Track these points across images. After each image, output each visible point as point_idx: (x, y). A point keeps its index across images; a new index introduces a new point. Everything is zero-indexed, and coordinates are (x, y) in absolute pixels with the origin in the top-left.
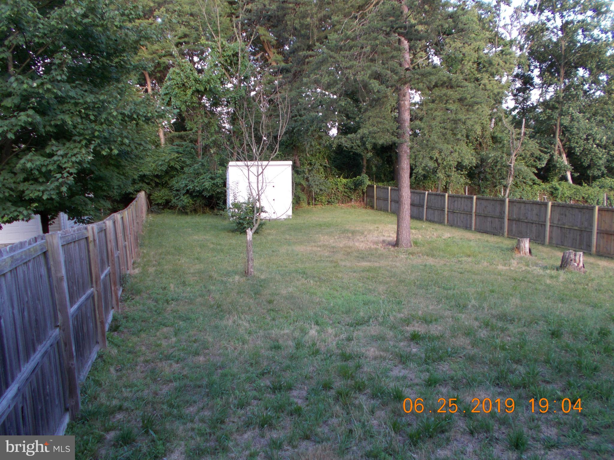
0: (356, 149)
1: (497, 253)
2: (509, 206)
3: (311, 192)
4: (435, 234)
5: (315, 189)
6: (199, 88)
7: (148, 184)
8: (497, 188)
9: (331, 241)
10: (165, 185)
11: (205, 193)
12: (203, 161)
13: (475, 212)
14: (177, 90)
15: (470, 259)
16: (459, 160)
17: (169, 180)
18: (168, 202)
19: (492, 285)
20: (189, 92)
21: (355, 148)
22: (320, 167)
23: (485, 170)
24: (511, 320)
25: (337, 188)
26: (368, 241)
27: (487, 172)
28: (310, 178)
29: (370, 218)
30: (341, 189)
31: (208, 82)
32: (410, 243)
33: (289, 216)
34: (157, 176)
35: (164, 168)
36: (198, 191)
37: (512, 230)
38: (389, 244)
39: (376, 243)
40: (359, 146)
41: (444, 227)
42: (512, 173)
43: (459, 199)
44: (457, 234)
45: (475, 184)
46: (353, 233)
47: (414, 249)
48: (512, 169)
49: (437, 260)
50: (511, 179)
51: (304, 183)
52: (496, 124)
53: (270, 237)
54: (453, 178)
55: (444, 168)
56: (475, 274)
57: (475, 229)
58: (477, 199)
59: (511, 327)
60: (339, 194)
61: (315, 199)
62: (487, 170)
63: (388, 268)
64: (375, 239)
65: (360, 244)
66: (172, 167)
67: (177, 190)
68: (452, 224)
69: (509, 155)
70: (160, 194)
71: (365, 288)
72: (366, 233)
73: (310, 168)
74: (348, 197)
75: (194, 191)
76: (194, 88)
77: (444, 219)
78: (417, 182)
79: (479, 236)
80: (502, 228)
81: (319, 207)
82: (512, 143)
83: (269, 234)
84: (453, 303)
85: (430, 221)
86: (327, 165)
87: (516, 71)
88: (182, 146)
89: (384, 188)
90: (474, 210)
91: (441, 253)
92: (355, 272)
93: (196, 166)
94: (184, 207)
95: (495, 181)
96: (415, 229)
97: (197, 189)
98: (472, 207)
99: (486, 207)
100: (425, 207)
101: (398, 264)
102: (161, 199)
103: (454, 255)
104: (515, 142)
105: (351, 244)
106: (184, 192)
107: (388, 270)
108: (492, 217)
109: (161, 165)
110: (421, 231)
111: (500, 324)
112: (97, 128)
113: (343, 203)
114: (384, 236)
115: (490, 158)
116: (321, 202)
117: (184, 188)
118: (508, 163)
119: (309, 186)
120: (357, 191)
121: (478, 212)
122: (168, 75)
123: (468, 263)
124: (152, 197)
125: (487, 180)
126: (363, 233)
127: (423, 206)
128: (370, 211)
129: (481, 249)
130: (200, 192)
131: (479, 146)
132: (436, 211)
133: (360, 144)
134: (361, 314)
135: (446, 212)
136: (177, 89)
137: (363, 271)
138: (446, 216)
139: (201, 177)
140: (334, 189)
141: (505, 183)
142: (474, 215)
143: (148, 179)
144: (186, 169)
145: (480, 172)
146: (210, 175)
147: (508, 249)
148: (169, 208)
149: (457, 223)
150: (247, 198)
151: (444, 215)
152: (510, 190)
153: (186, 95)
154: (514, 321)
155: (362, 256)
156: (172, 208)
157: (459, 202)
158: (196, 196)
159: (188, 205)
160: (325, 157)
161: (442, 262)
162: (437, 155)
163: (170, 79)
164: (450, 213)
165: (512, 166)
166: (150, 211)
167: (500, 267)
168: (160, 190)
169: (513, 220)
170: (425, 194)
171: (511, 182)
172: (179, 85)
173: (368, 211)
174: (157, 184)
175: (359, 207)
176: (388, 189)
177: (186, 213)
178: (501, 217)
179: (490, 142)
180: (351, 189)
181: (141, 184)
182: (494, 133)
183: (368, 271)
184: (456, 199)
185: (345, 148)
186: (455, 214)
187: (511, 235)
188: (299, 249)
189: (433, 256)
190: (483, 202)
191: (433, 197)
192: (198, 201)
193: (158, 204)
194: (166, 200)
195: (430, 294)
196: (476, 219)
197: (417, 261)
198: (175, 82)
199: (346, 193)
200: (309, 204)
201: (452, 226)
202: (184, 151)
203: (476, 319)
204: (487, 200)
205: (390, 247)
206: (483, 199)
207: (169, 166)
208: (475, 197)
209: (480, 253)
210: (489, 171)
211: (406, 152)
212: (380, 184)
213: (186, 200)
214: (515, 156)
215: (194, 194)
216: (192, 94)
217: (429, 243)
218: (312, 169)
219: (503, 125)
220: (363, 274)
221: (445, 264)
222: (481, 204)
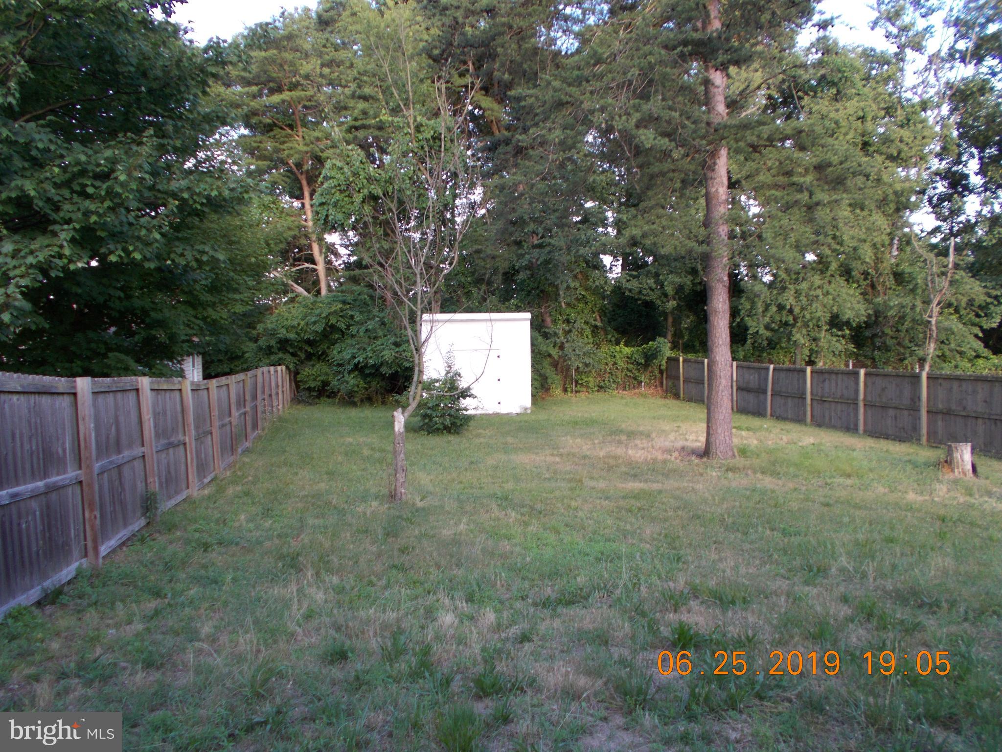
0: (648, 295)
1: (905, 471)
2: (928, 387)
3: (568, 369)
4: (784, 438)
5: (576, 363)
6: (375, 192)
7: (294, 355)
8: (906, 362)
9: (584, 446)
10: (322, 357)
11: (384, 370)
12: (381, 315)
13: (864, 399)
14: (338, 196)
15: (849, 482)
16: (835, 309)
17: (328, 348)
18: (325, 384)
19: (892, 528)
20: (358, 198)
21: (645, 292)
22: (585, 327)
23: (883, 332)
24: (931, 605)
25: (615, 363)
26: (653, 447)
27: (887, 335)
28: (566, 345)
29: (670, 413)
30: (621, 364)
31: (390, 181)
32: (732, 450)
33: (526, 409)
34: (309, 342)
35: (319, 328)
36: (373, 366)
37: (936, 433)
38: (693, 452)
39: (669, 451)
40: (651, 289)
41: (804, 428)
42: (934, 335)
43: (834, 376)
44: (829, 439)
45: (865, 356)
46: (631, 435)
47: (740, 462)
48: (934, 328)
49: (780, 482)
50: (932, 345)
51: (554, 352)
52: (900, 249)
53: (477, 441)
54: (823, 343)
55: (806, 325)
56: (857, 507)
57: (865, 431)
58: (866, 374)
59: (932, 622)
60: (619, 373)
61: (577, 382)
62: (888, 331)
63: (678, 492)
64: (668, 444)
65: (637, 453)
66: (333, 327)
67: (339, 365)
68: (819, 423)
69: (927, 302)
70: (312, 372)
71: (618, 529)
72: (654, 435)
73: (567, 328)
74: (635, 379)
75: (366, 366)
76: (366, 191)
77: (805, 414)
78: (757, 353)
79: (870, 442)
80: (916, 428)
81: (582, 395)
82: (933, 282)
83: (478, 436)
84: (798, 562)
85: (779, 417)
86: (599, 324)
87: (936, 164)
88: (352, 292)
89: (696, 362)
90: (861, 396)
91: (792, 469)
92: (607, 498)
93: (370, 325)
94: (351, 394)
95: (902, 350)
96: (748, 429)
97: (371, 362)
98: (857, 391)
99: (883, 389)
100: (769, 393)
101: (699, 486)
102: (315, 380)
103: (818, 473)
104: (937, 279)
105: (620, 451)
106: (350, 367)
107: (675, 498)
108: (896, 408)
109: (315, 323)
110: (758, 434)
111: (901, 614)
112: (93, 207)
113: (624, 389)
114: (686, 440)
115: (891, 308)
116: (588, 387)
117: (349, 360)
118: (926, 317)
119: (565, 358)
120: (650, 369)
121: (869, 398)
122: (324, 172)
123: (845, 487)
124: (299, 377)
125: (888, 349)
126: (648, 436)
127: (765, 392)
128: (672, 402)
129: (874, 464)
130: (377, 367)
131: (871, 288)
132: (790, 400)
133: (654, 286)
134: (581, 580)
135: (809, 401)
136: (338, 194)
137: (624, 498)
138: (809, 408)
139: (379, 342)
140: (610, 364)
141: (920, 353)
142: (861, 404)
143: (292, 345)
144: (353, 330)
145: (875, 335)
146: (393, 339)
147: (927, 465)
148: (329, 397)
149: (830, 419)
150: (443, 373)
151: (804, 405)
152: (931, 366)
153: (352, 203)
154: (938, 607)
155: (634, 472)
156: (332, 395)
157: (833, 384)
158: (370, 374)
159: (356, 389)
160: (596, 310)
161: (791, 485)
162: (792, 301)
163: (326, 178)
164: (815, 403)
165: (934, 322)
166: (296, 400)
167: (911, 496)
168: (313, 366)
169: (936, 413)
170: (768, 369)
171: (931, 351)
172: (342, 188)
173: (668, 401)
174: (309, 356)
175: (652, 395)
176: (703, 363)
177: (354, 404)
178: (914, 408)
179: (891, 282)
180: (638, 364)
181: (280, 355)
182: (897, 265)
183: (635, 497)
184: (826, 376)
185: (627, 293)
186: (827, 405)
187: (934, 440)
188: (523, 459)
189: (775, 474)
190: (879, 381)
191: (783, 375)
192: (374, 384)
193: (309, 389)
194: (323, 382)
195: (751, 543)
196: (865, 411)
197: (737, 481)
198: (336, 183)
199: (631, 371)
200: (565, 390)
201: (819, 425)
202: (355, 300)
203: (845, 599)
204: (886, 375)
205: (693, 458)
206: (877, 375)
207: (327, 324)
208: (862, 372)
209: (871, 470)
210: (891, 333)
211: (720, 280)
212: (690, 356)
213: (352, 381)
214: (939, 304)
215: (367, 371)
216: (363, 202)
217: (770, 452)
218: (570, 331)
219: (913, 251)
220: (622, 503)
221: (795, 489)
222: (874, 383)
